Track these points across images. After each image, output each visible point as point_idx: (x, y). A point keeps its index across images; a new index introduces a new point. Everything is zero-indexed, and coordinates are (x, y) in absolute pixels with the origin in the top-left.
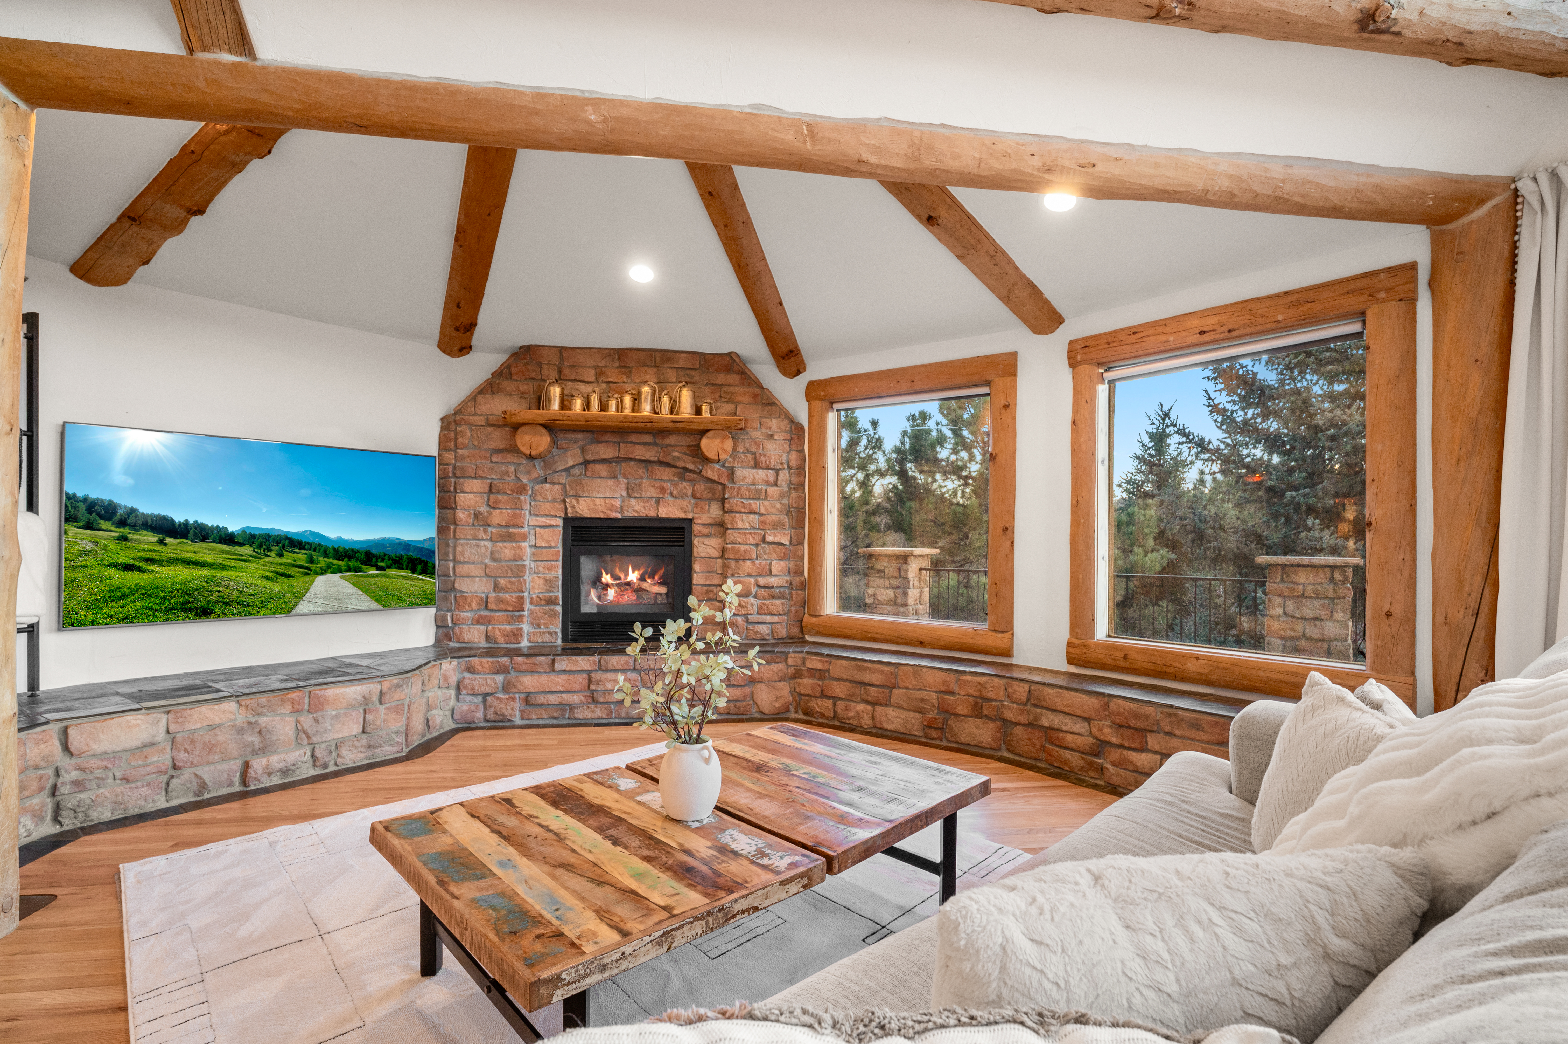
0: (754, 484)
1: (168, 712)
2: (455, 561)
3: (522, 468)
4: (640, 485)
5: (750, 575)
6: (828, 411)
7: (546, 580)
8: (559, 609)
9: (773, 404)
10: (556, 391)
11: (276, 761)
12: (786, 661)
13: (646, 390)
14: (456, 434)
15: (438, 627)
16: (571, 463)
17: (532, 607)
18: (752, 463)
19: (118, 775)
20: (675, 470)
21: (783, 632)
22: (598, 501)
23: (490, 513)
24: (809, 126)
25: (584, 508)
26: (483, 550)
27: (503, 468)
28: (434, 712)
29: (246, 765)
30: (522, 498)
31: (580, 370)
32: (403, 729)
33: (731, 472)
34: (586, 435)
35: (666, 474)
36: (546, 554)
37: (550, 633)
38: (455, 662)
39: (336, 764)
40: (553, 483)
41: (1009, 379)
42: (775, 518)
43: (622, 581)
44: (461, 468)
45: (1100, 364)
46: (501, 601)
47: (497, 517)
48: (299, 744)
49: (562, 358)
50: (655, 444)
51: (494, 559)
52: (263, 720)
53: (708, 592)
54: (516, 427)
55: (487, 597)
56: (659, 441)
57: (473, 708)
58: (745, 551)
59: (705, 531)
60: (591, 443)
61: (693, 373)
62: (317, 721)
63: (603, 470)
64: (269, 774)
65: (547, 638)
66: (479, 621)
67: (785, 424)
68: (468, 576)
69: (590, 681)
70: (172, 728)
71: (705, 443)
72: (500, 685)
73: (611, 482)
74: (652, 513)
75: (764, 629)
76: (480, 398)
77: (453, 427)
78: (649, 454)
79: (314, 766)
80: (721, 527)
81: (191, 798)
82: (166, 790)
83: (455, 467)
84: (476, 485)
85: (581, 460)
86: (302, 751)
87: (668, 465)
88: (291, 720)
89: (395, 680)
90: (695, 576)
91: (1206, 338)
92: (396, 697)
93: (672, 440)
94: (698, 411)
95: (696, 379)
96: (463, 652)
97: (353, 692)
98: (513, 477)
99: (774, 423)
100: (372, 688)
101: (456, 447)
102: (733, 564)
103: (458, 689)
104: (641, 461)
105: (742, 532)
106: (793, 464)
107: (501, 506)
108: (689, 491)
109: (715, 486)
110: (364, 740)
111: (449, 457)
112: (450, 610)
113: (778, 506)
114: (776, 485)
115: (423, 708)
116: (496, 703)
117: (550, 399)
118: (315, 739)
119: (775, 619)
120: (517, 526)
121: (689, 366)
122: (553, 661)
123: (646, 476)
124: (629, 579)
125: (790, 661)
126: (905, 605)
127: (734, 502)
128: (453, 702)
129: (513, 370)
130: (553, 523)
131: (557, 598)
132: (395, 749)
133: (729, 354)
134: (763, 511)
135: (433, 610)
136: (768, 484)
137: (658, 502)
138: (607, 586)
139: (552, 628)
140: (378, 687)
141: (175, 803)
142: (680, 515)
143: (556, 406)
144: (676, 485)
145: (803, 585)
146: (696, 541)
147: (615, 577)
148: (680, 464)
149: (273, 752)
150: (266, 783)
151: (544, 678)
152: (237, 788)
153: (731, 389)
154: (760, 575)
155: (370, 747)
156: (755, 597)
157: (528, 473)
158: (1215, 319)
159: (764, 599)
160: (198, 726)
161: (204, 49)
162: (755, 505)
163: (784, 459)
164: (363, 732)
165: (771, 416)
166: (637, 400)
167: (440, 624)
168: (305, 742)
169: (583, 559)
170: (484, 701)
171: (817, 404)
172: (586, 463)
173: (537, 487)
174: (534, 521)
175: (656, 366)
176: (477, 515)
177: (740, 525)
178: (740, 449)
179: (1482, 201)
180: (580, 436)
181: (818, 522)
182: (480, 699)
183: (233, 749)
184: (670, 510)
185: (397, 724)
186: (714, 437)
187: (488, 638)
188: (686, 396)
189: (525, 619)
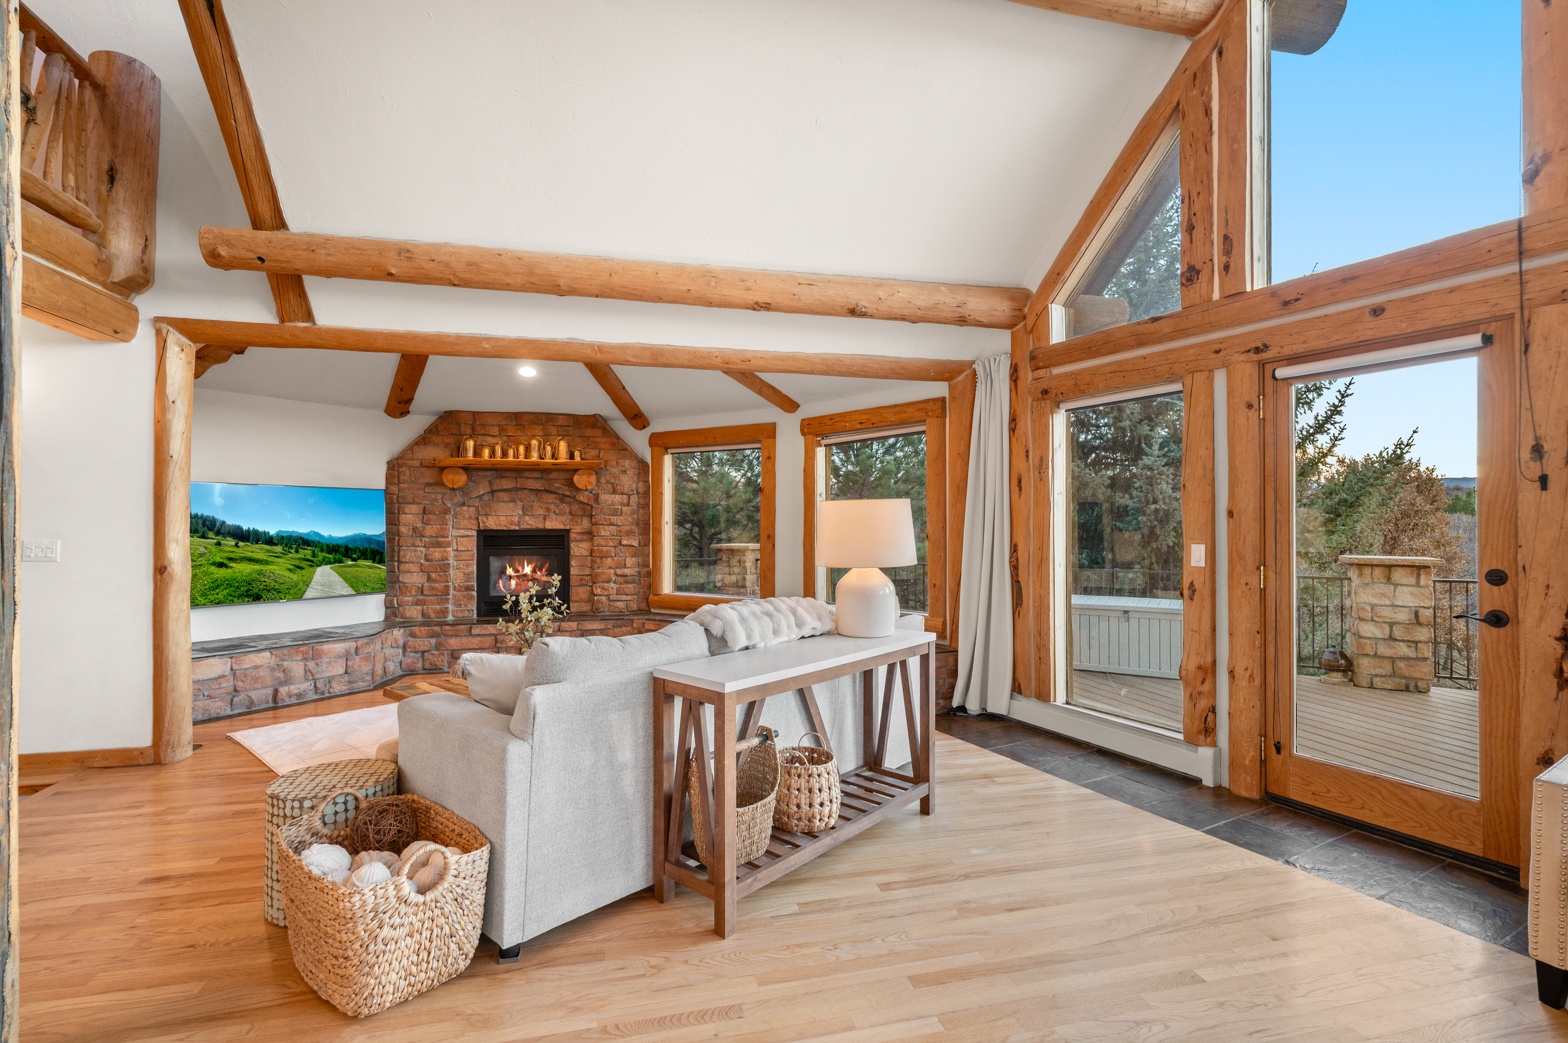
0: (613, 505)
1: (232, 658)
2: (399, 561)
3: (447, 496)
4: (532, 507)
5: (610, 568)
6: (664, 454)
7: (465, 574)
8: (475, 594)
9: (626, 449)
10: (470, 444)
11: (294, 689)
12: (632, 626)
13: (534, 442)
14: (399, 473)
15: (387, 608)
16: (482, 492)
17: (455, 592)
18: (611, 490)
19: (206, 693)
20: (557, 496)
21: (634, 606)
22: (502, 518)
23: (424, 528)
24: (598, 346)
25: (492, 523)
26: (419, 553)
27: (433, 496)
28: (388, 663)
29: (276, 692)
30: (447, 517)
31: (488, 428)
32: (370, 672)
33: (597, 498)
34: (492, 472)
35: (550, 498)
36: (465, 555)
37: (468, 611)
38: (402, 630)
39: (329, 692)
40: (469, 506)
41: (771, 440)
42: (628, 528)
43: (521, 573)
44: (403, 497)
45: (817, 435)
46: (433, 589)
47: (430, 530)
48: (307, 680)
49: (475, 420)
50: (542, 478)
51: (427, 560)
52: (285, 664)
53: (581, 580)
54: (443, 469)
55: (423, 586)
56: (545, 476)
57: (415, 660)
58: (607, 551)
59: (579, 537)
60: (496, 478)
61: (569, 429)
62: (317, 665)
63: (505, 496)
64: (290, 697)
65: (466, 614)
66: (417, 603)
67: (634, 463)
68: (409, 572)
69: (496, 641)
70: (235, 667)
71: (576, 478)
72: (433, 644)
73: (511, 505)
74: (541, 526)
75: (621, 605)
76: (416, 448)
77: (396, 468)
78: (538, 485)
79: (316, 693)
80: (590, 535)
81: (245, 710)
82: (231, 704)
83: (398, 497)
84: (414, 508)
85: (489, 490)
86: (309, 683)
87: (551, 492)
88: (302, 664)
89: (365, 640)
90: (572, 569)
91: (863, 426)
92: (366, 650)
93: (554, 475)
94: (572, 456)
95: (571, 433)
96: (407, 624)
97: (340, 647)
98: (440, 502)
99: (627, 463)
100: (352, 645)
101: (399, 482)
102: (598, 560)
103: (404, 648)
104: (532, 490)
105: (604, 538)
106: (640, 490)
107: (432, 522)
108: (567, 510)
109: (586, 506)
110: (346, 678)
111: (394, 489)
112: (396, 596)
113: (630, 520)
114: (628, 505)
115: (382, 660)
116: (431, 657)
117: (466, 450)
118: (317, 676)
119: (629, 598)
120: (444, 537)
121: (566, 424)
122: (471, 628)
123: (536, 500)
124: (525, 572)
125: (635, 625)
126: (744, 587)
127: (600, 517)
128: (400, 657)
129: (440, 428)
130: (470, 534)
131: (473, 586)
132: (366, 684)
133: (594, 415)
134: (619, 523)
135: (383, 596)
136: (623, 504)
137: (545, 518)
138: (510, 577)
139: (470, 607)
140: (355, 644)
141: (236, 712)
142: (560, 526)
143: (470, 453)
144: (557, 506)
145: (649, 574)
146: (572, 545)
147: (516, 571)
148: (560, 492)
149: (291, 684)
150: (288, 702)
151: (464, 640)
152: (271, 705)
153: (597, 439)
154: (618, 568)
155: (350, 682)
156: (614, 582)
157: (452, 499)
158: (866, 416)
159: (621, 583)
160: (249, 666)
161: (290, 321)
162: (614, 519)
163: (634, 487)
164: (346, 672)
165: (624, 458)
166: (528, 449)
167: (388, 606)
168: (311, 678)
169: (491, 558)
170: (423, 656)
171: (657, 449)
172: (493, 492)
173: (458, 509)
174: (456, 533)
175: (542, 424)
176: (415, 530)
177: (603, 533)
178: (603, 480)
179: (960, 373)
180: (488, 473)
181: (658, 531)
182: (419, 655)
183: (269, 681)
184: (554, 524)
185: (366, 668)
186: (583, 474)
187: (423, 615)
188: (563, 446)
189: (450, 601)
